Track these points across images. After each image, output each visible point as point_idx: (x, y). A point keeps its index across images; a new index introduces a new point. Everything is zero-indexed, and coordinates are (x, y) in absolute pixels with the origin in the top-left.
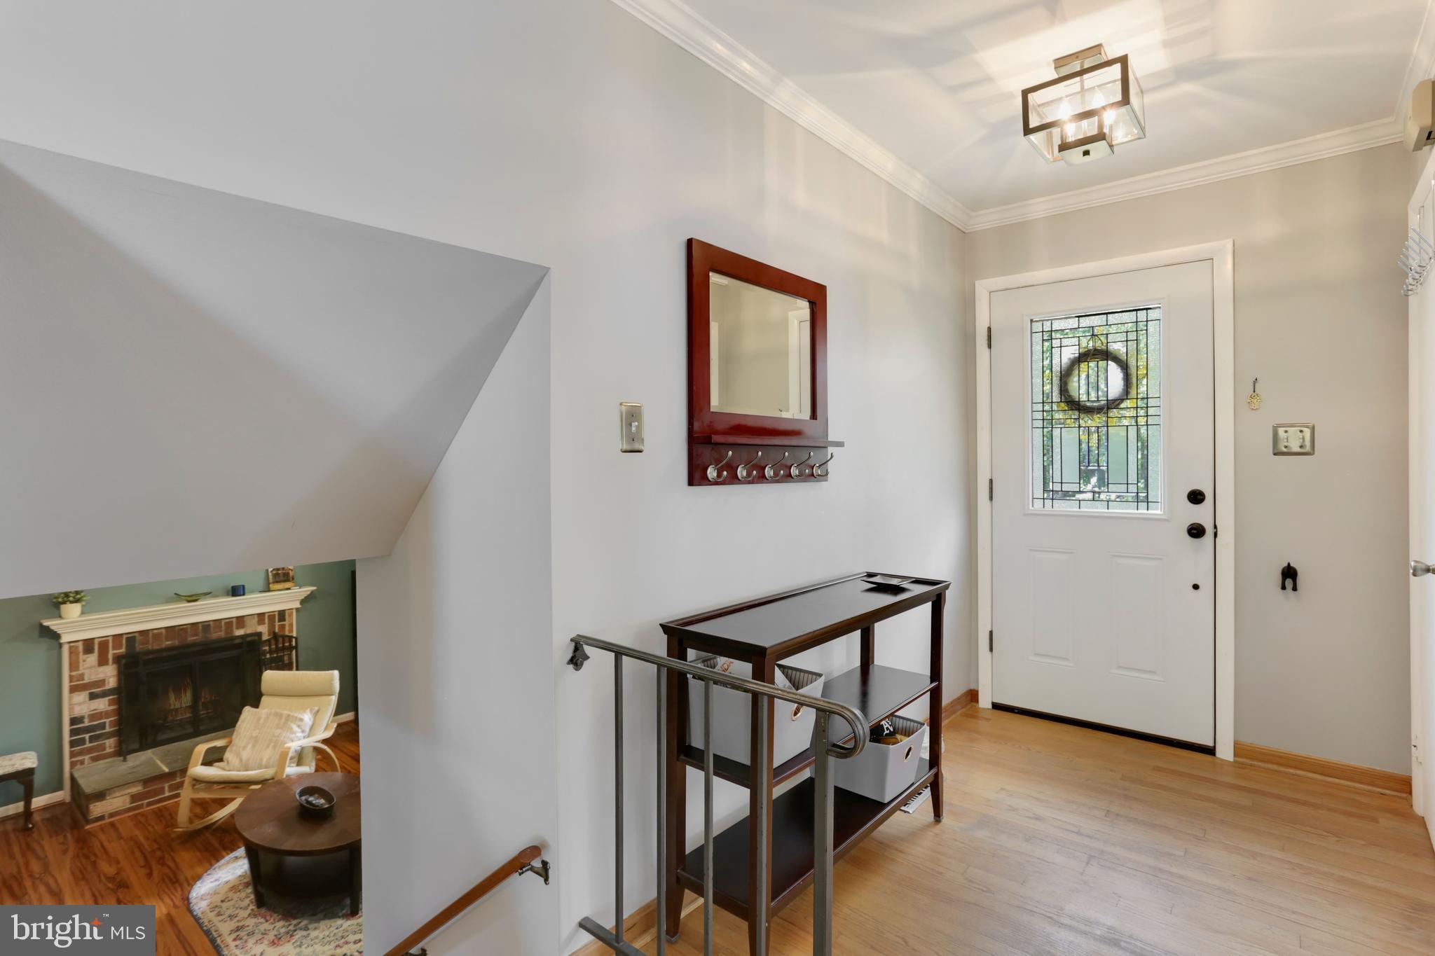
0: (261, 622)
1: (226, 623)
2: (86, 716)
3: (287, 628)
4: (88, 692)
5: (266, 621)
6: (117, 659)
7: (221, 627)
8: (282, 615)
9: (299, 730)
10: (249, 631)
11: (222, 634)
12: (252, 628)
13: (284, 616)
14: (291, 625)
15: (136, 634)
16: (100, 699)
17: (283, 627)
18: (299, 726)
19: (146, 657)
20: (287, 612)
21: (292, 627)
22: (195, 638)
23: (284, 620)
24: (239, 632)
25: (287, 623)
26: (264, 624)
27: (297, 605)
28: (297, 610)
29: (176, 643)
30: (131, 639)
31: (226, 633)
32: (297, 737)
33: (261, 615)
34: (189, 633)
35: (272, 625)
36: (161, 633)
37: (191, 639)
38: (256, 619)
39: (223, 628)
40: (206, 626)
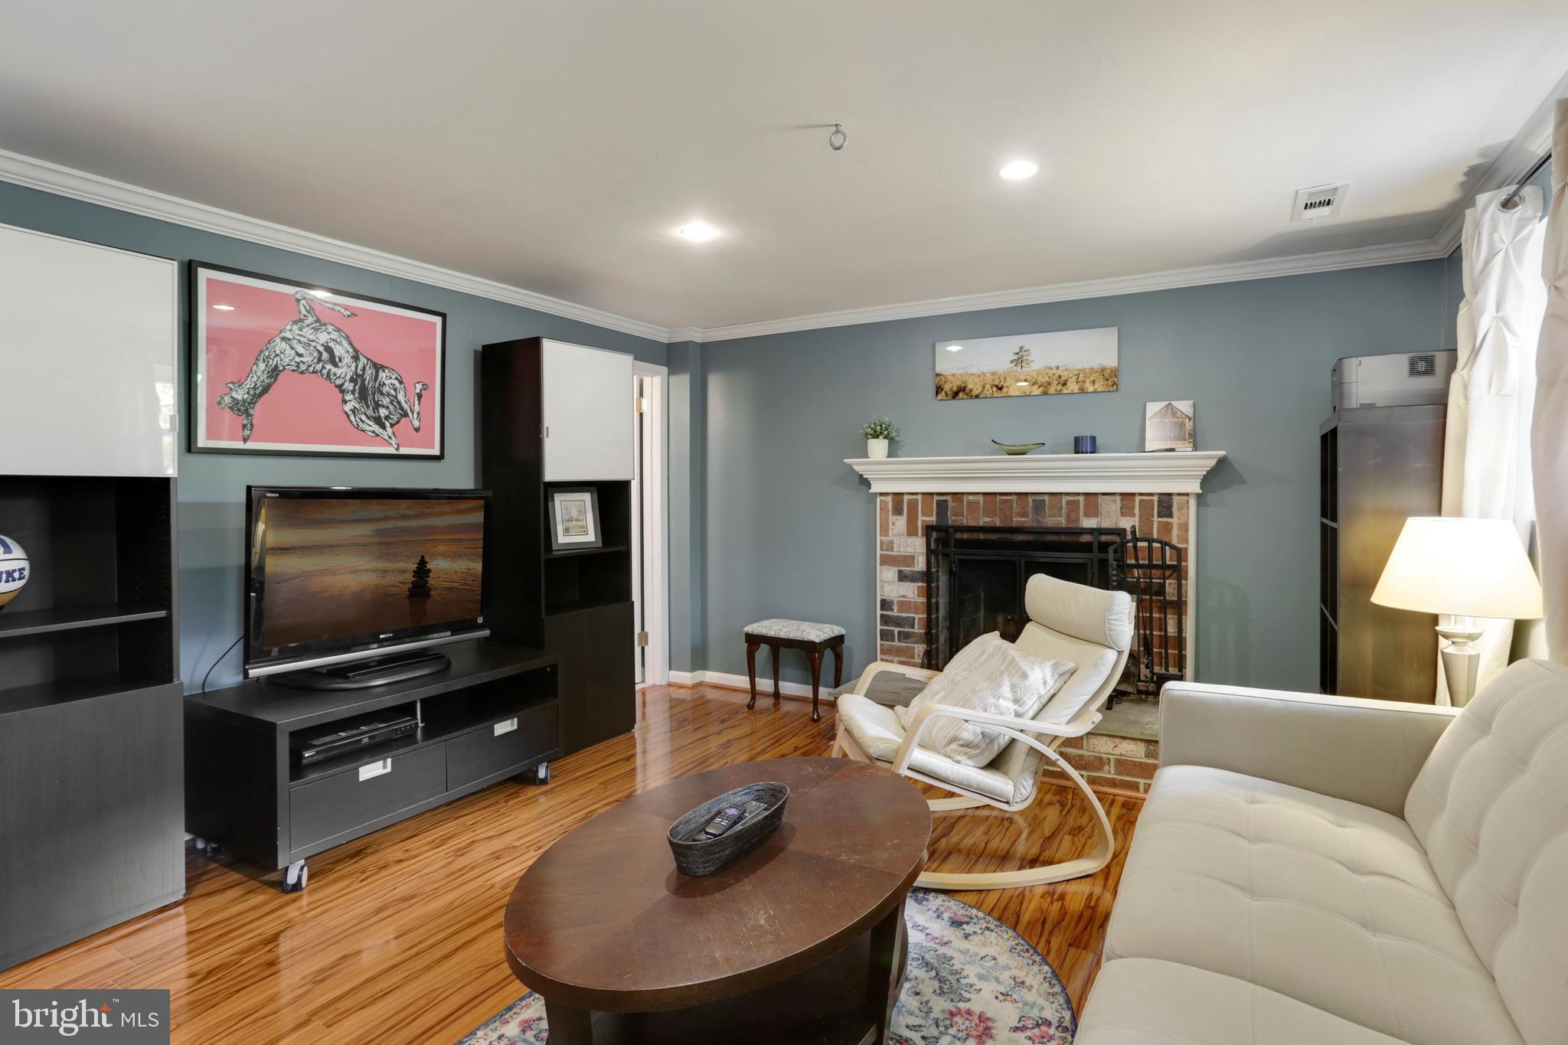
0: (1126, 511)
1: (1069, 503)
2: (895, 602)
3: (1175, 532)
4: (896, 569)
5: (1137, 511)
6: (929, 529)
7: (1061, 509)
8: (1166, 503)
9: (1009, 695)
10: (1106, 524)
11: (1061, 521)
12: (1111, 517)
13: (1170, 506)
14: (1184, 528)
15: (949, 498)
16: (909, 583)
17: (1167, 528)
18: (1013, 687)
19: (959, 536)
20: (1175, 499)
21: (1187, 530)
22: (1023, 519)
23: (1170, 515)
24: (1089, 523)
25: (1175, 521)
26: (1134, 515)
27: (1194, 487)
28: (1198, 495)
29: (998, 522)
30: (942, 502)
31: (1068, 519)
32: (997, 706)
33: (1127, 496)
34: (1014, 510)
35: (1146, 519)
36: (977, 503)
37: (1017, 520)
38: (1119, 504)
39: (1064, 511)
40: (1038, 501)
